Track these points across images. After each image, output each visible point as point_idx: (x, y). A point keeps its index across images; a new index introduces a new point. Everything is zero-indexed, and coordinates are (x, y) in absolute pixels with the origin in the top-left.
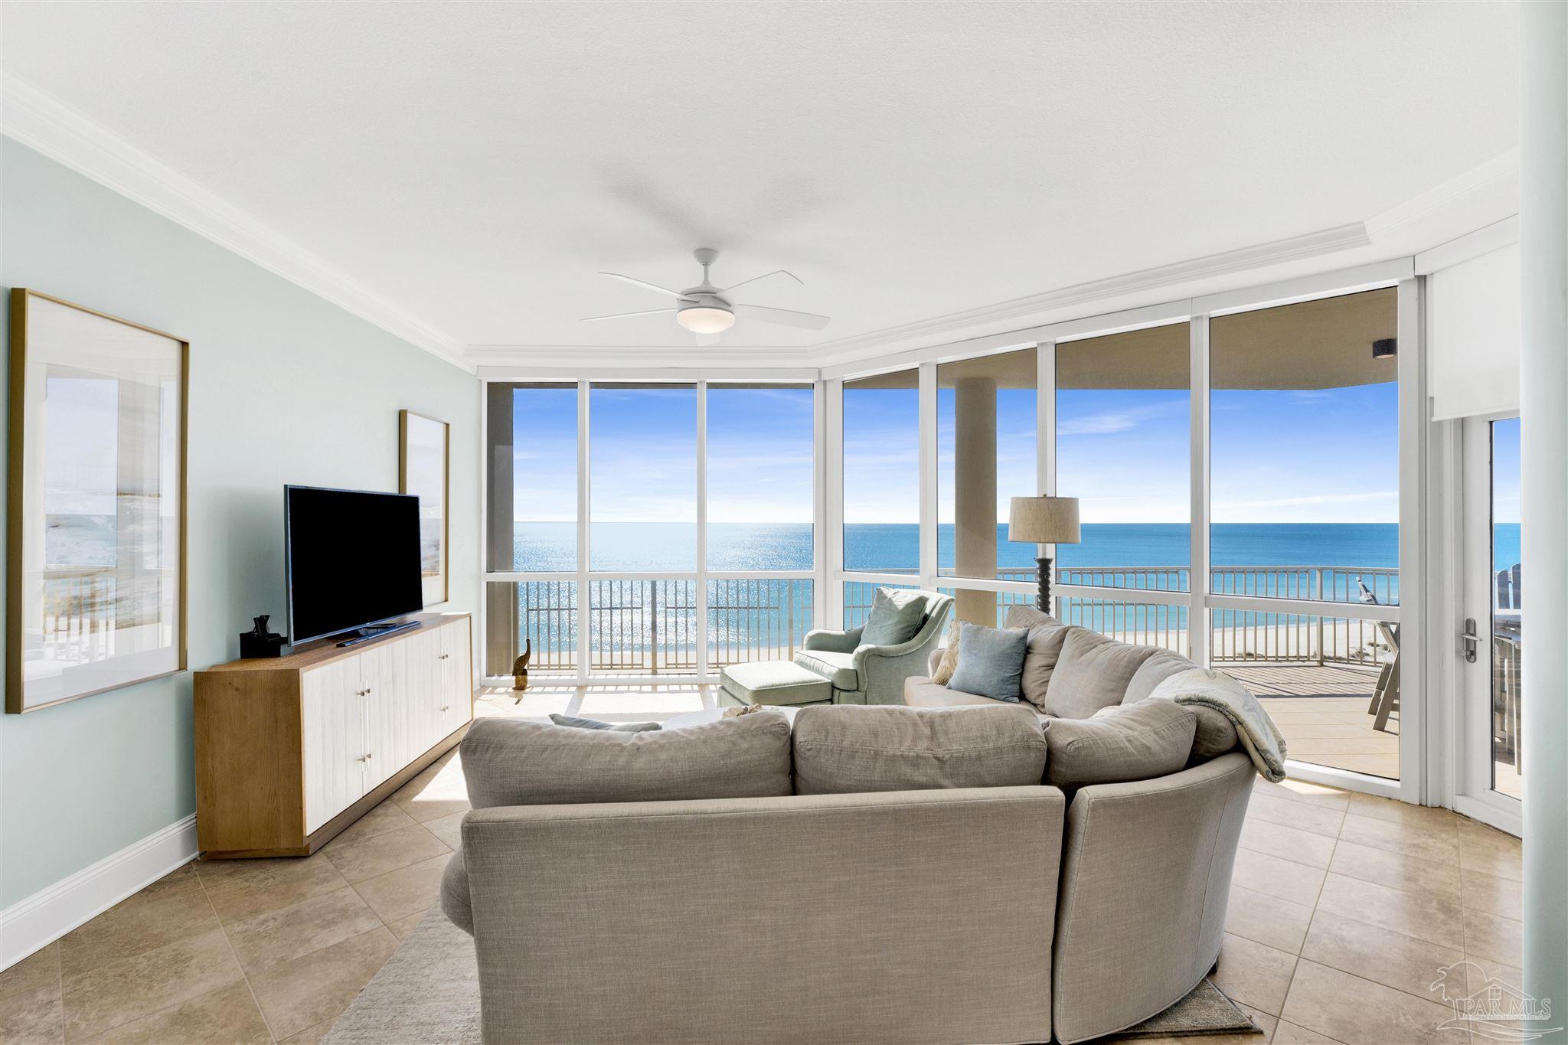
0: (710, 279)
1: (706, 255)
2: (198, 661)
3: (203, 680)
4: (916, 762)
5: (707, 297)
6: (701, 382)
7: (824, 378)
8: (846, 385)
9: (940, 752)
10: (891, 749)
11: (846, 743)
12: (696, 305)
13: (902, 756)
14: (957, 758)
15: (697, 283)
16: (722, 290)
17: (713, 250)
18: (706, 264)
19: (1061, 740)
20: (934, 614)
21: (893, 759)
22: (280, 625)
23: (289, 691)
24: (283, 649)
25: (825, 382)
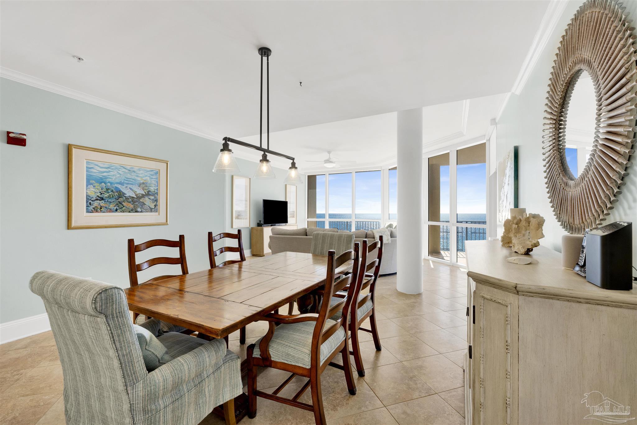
0: (330, 157)
1: (330, 152)
2: (252, 226)
3: (252, 228)
5: (328, 161)
7: (383, 169)
15: (327, 158)
17: (332, 151)
18: (330, 154)
22: (262, 222)
23: (262, 231)
24: (263, 226)
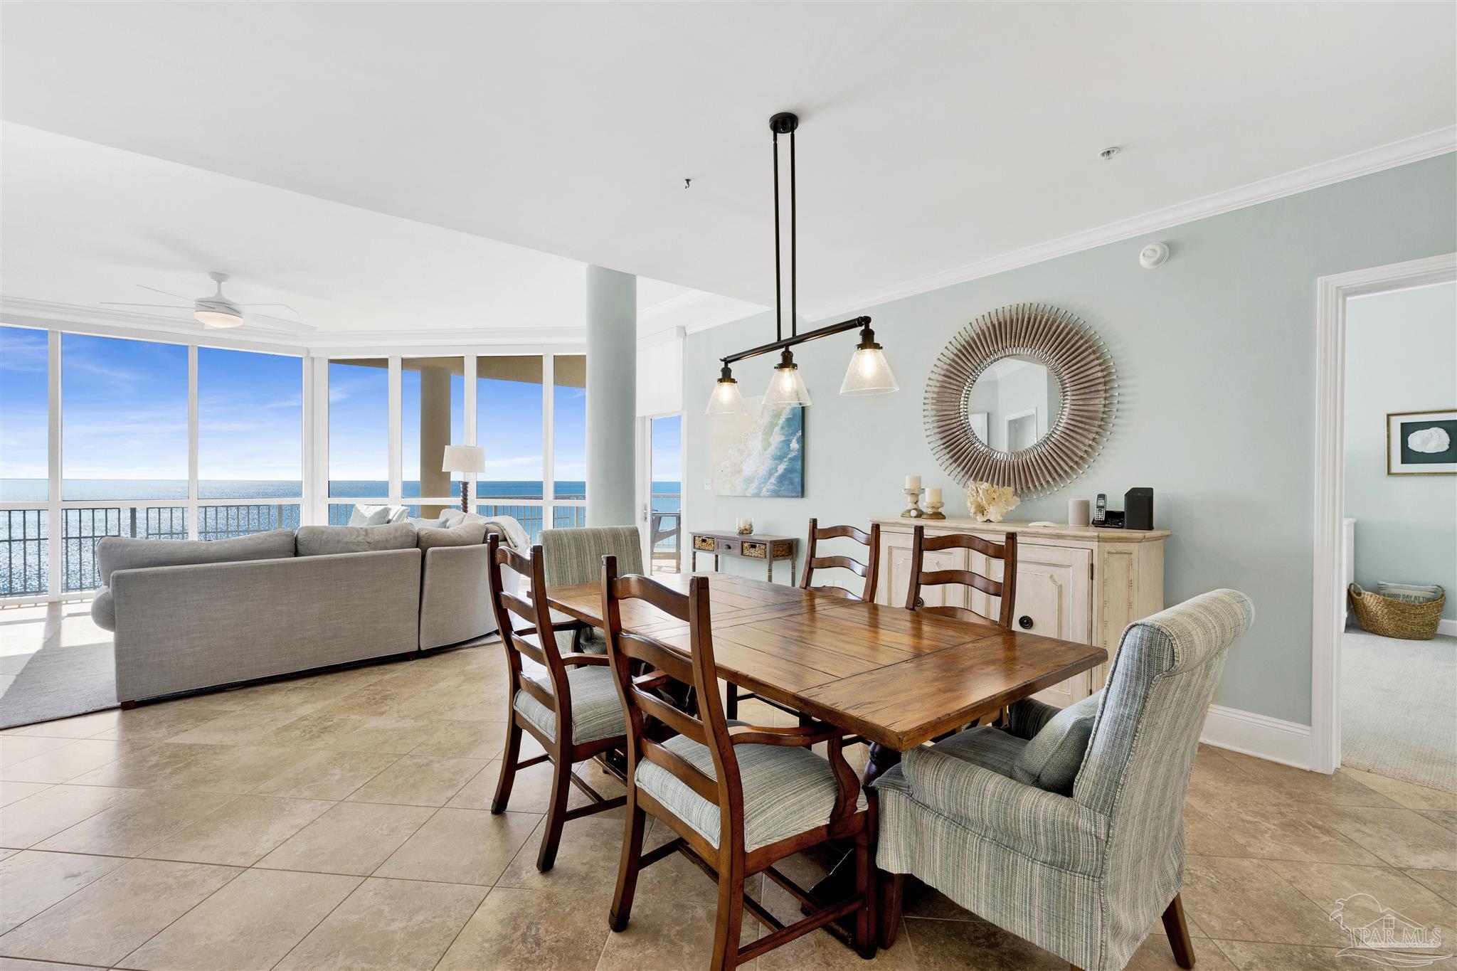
0: (222, 292)
1: (220, 277)
4: (358, 544)
5: (217, 305)
6: (192, 346)
7: (311, 355)
8: (331, 361)
9: (369, 540)
10: (345, 540)
11: (324, 538)
12: (211, 310)
13: (351, 542)
14: (377, 542)
16: (236, 304)
17: (226, 275)
18: (219, 282)
19: (423, 533)
20: (394, 519)
21: (347, 543)
25: (313, 358)
